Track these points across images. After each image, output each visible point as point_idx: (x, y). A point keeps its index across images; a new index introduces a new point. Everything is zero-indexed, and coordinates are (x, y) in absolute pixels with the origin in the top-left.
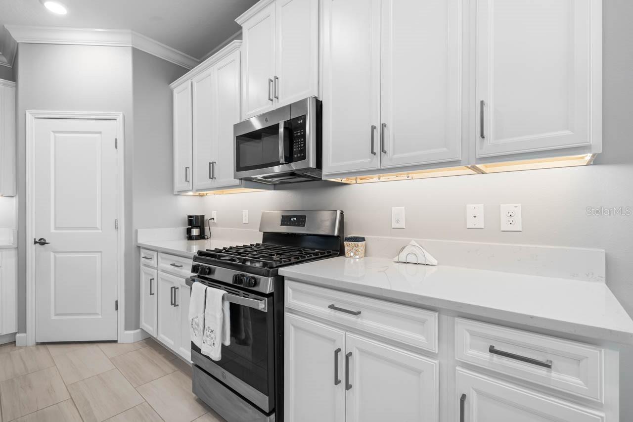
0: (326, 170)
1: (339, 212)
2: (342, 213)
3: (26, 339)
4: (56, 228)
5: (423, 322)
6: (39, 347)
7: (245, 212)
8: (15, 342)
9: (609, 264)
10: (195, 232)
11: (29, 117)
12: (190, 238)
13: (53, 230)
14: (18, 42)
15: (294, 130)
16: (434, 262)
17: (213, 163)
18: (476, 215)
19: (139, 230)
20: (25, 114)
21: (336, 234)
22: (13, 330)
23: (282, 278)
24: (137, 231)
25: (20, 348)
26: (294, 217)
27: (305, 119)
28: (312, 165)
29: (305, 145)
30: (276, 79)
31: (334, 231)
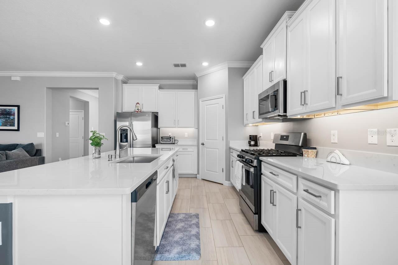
2: (305, 134)
3: (200, 177)
4: (207, 140)
6: (202, 180)
7: (272, 134)
8: (197, 177)
10: (253, 143)
11: (200, 102)
12: (250, 145)
13: (206, 140)
14: (198, 77)
16: (347, 162)
19: (230, 141)
21: (300, 145)
22: (196, 173)
24: (229, 141)
25: (198, 179)
27: (278, 90)
28: (282, 112)
29: (278, 103)
30: (272, 72)
31: (299, 143)
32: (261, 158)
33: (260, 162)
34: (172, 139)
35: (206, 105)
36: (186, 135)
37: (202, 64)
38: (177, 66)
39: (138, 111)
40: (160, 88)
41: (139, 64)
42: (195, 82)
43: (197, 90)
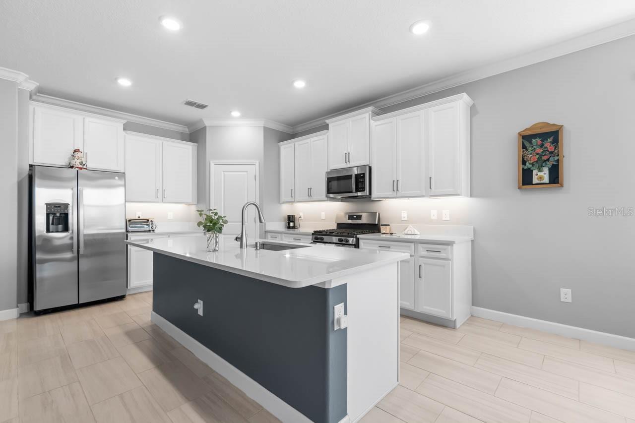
0: (374, 196)
1: (378, 213)
2: (379, 214)
5: (409, 246)
7: (323, 214)
9: (474, 231)
10: (292, 224)
11: (212, 164)
12: (289, 227)
14: (206, 125)
15: (360, 179)
16: (419, 233)
17: (311, 188)
18: (434, 215)
20: (210, 163)
21: (377, 223)
23: (358, 238)
24: (265, 225)
26: (355, 215)
27: (364, 174)
28: (368, 194)
29: (364, 186)
30: (349, 153)
31: (375, 222)
32: (359, 236)
33: (358, 240)
34: (150, 223)
35: (224, 172)
36: (170, 216)
37: (231, 112)
38: (190, 104)
39: (81, 167)
40: (127, 127)
41: (125, 82)
42: (187, 130)
43: (196, 144)
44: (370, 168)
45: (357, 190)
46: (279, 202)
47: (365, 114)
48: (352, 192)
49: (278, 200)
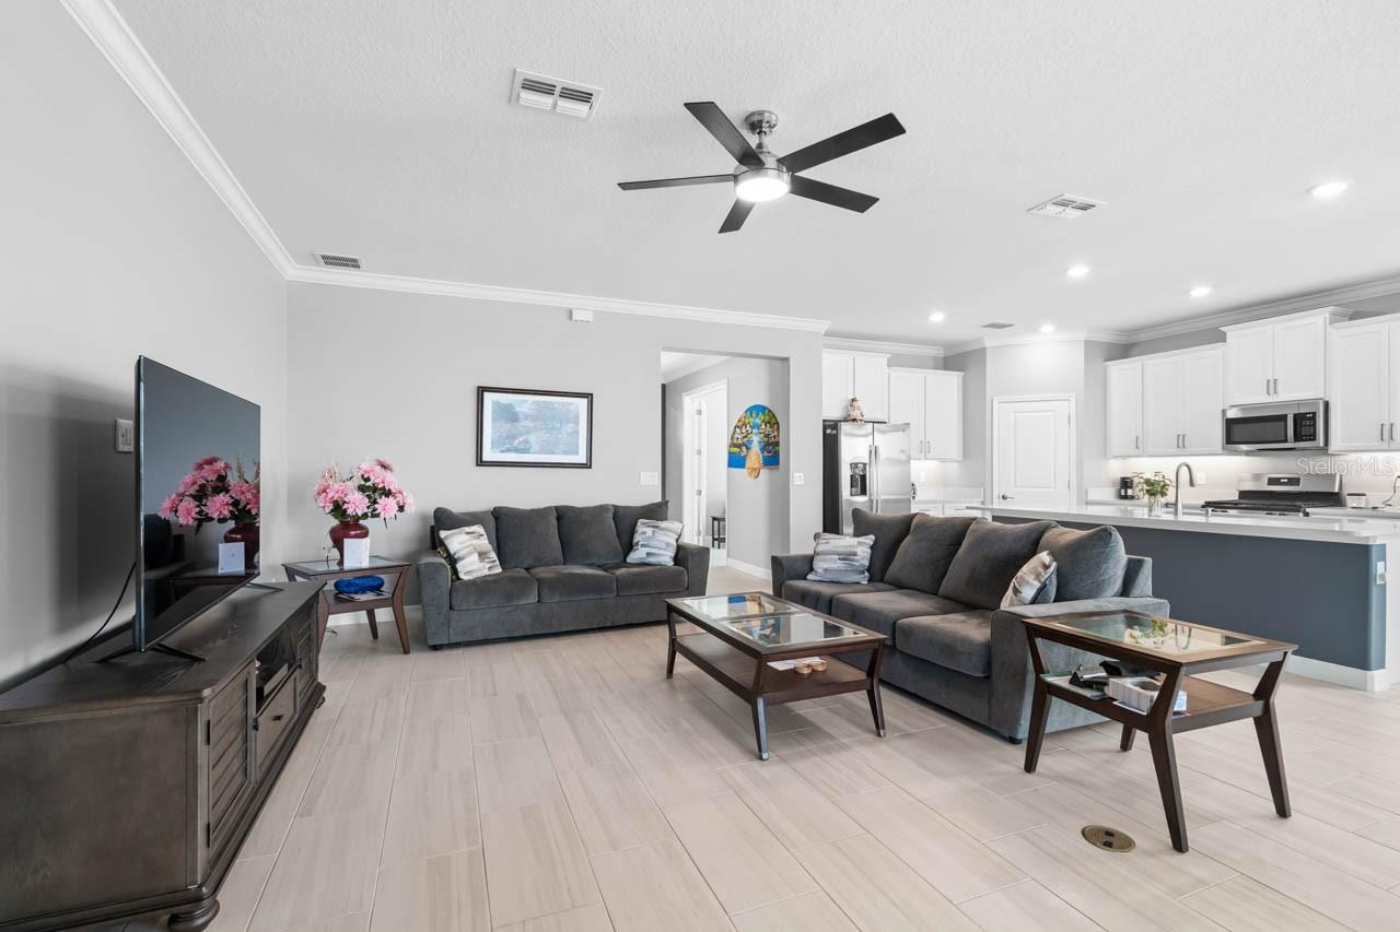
0: (1333, 447)
1: (1338, 476)
4: (1016, 487)
10: (1130, 492)
11: (995, 403)
12: (1123, 497)
14: (988, 345)
15: (1305, 420)
17: (1185, 435)
20: (992, 401)
21: (1336, 490)
24: (1087, 490)
26: (1284, 479)
27: (1314, 414)
28: (1322, 444)
29: (1315, 431)
30: (1276, 380)
31: (1334, 488)
35: (1015, 412)
37: (1038, 326)
42: (940, 352)
43: (962, 374)
44: (1327, 405)
45: (1297, 438)
46: (1105, 455)
47: (1317, 319)
48: (1286, 441)
49: (1105, 453)
